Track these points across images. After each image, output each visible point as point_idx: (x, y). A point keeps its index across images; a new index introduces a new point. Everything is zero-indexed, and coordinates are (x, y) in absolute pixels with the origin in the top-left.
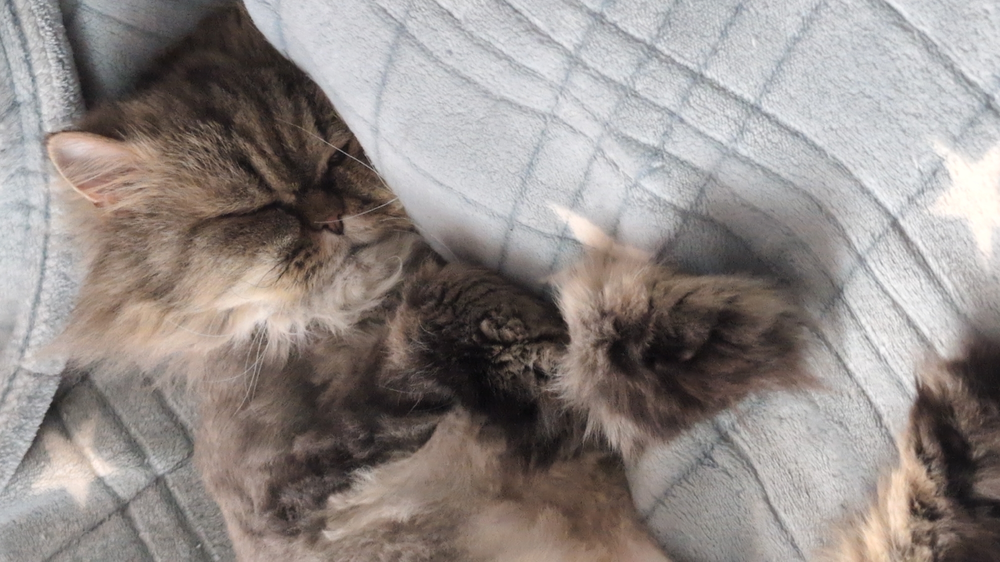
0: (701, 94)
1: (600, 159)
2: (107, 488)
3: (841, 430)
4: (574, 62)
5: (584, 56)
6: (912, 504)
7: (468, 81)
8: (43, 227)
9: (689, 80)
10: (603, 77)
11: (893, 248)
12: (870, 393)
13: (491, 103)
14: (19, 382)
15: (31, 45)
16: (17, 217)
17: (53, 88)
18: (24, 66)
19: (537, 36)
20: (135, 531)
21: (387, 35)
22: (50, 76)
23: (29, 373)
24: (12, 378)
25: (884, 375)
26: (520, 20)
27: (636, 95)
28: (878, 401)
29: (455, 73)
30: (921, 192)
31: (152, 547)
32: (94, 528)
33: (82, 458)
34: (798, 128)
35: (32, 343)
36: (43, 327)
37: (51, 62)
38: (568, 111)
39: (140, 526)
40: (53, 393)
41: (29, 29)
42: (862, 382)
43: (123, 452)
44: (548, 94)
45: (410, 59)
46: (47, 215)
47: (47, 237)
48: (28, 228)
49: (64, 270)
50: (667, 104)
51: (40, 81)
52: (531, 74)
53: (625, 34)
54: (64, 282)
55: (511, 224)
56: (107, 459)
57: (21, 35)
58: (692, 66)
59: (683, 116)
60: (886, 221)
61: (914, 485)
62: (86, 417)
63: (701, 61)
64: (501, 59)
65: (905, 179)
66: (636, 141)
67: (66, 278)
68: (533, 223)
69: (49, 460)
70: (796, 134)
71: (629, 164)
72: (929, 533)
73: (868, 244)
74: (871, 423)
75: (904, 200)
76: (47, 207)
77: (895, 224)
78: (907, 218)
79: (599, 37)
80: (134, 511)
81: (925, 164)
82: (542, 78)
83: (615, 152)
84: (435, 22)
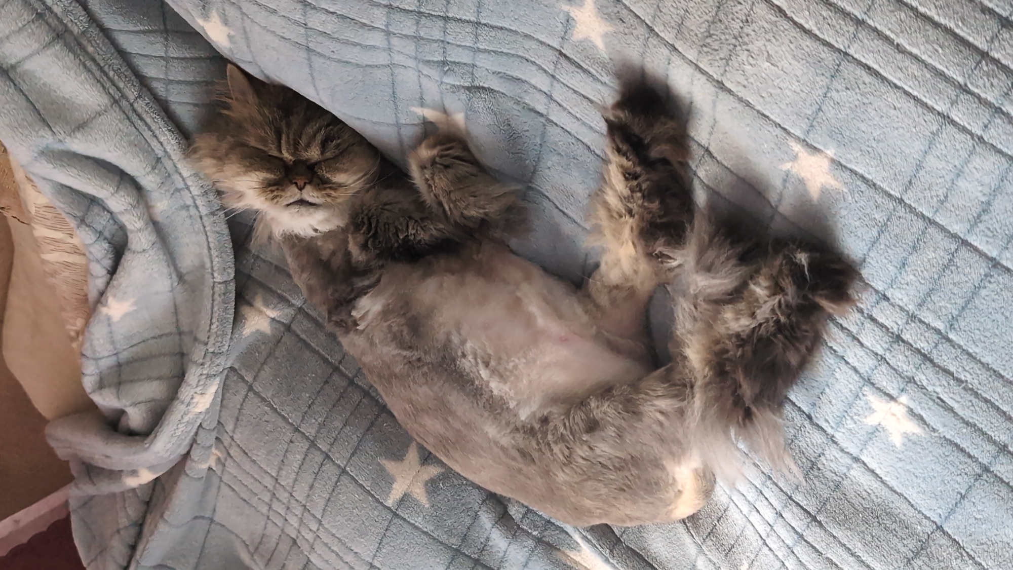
0: (451, 26)
1: (422, 76)
2: (279, 322)
3: (575, 161)
4: (388, 33)
5: (391, 29)
6: (624, 176)
7: (347, 62)
8: (197, 213)
9: (443, 21)
10: (405, 35)
11: (564, 65)
12: (581, 138)
13: (362, 69)
14: (217, 289)
15: (153, 128)
16: (184, 213)
17: (173, 145)
18: (155, 139)
19: (367, 28)
20: (298, 336)
21: (303, 54)
22: (168, 139)
23: (220, 283)
24: (213, 288)
25: (583, 127)
26: (356, 23)
27: (422, 39)
28: (585, 140)
29: (340, 61)
30: (566, 32)
31: (308, 340)
32: (279, 342)
33: (261, 312)
34: (501, 25)
35: (215, 268)
36: (217, 259)
37: (166, 132)
38: (398, 59)
39: (299, 332)
40: (234, 288)
41: (149, 120)
42: (576, 135)
43: (279, 303)
44: (385, 54)
45: (318, 62)
46: (197, 207)
47: (201, 218)
48: (191, 216)
49: (215, 229)
50: (438, 38)
51: (165, 143)
52: (373, 47)
53: (404, 10)
54: (218, 235)
55: (398, 125)
56: (273, 309)
57: (146, 124)
58: (442, 14)
59: (448, 40)
60: (557, 54)
61: (622, 167)
62: (256, 294)
63: (444, 10)
64: (356, 46)
65: (557, 30)
66: (433, 61)
67: (218, 233)
68: (408, 122)
69: (246, 319)
70: (501, 28)
71: (434, 73)
72: (637, 186)
73: (553, 68)
74: (586, 152)
75: (560, 39)
76: (195, 203)
77: (561, 53)
78: (565, 48)
79: (394, 16)
80: (294, 327)
81: (562, 17)
82: (378, 48)
83: (426, 70)
84: (320, 39)
